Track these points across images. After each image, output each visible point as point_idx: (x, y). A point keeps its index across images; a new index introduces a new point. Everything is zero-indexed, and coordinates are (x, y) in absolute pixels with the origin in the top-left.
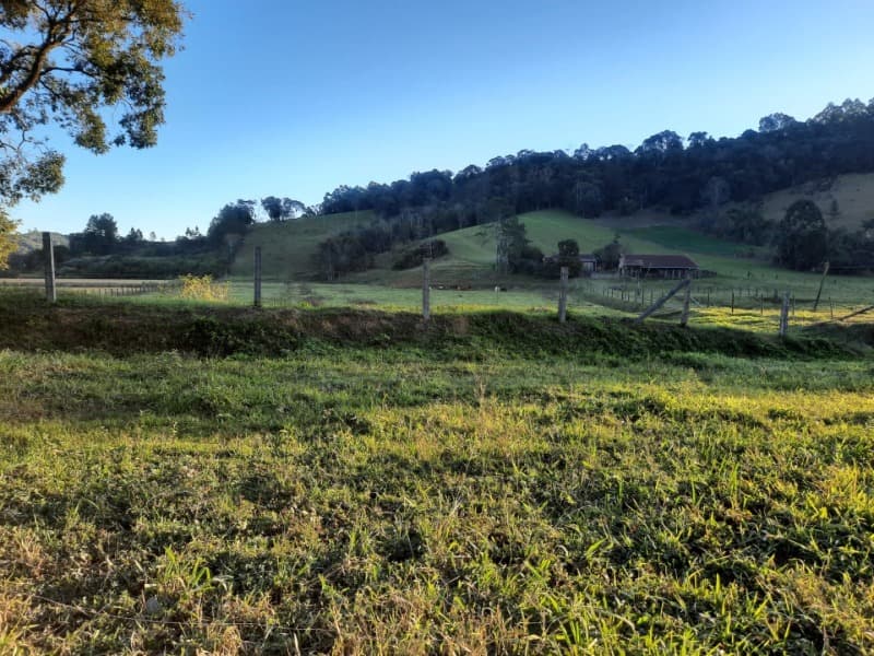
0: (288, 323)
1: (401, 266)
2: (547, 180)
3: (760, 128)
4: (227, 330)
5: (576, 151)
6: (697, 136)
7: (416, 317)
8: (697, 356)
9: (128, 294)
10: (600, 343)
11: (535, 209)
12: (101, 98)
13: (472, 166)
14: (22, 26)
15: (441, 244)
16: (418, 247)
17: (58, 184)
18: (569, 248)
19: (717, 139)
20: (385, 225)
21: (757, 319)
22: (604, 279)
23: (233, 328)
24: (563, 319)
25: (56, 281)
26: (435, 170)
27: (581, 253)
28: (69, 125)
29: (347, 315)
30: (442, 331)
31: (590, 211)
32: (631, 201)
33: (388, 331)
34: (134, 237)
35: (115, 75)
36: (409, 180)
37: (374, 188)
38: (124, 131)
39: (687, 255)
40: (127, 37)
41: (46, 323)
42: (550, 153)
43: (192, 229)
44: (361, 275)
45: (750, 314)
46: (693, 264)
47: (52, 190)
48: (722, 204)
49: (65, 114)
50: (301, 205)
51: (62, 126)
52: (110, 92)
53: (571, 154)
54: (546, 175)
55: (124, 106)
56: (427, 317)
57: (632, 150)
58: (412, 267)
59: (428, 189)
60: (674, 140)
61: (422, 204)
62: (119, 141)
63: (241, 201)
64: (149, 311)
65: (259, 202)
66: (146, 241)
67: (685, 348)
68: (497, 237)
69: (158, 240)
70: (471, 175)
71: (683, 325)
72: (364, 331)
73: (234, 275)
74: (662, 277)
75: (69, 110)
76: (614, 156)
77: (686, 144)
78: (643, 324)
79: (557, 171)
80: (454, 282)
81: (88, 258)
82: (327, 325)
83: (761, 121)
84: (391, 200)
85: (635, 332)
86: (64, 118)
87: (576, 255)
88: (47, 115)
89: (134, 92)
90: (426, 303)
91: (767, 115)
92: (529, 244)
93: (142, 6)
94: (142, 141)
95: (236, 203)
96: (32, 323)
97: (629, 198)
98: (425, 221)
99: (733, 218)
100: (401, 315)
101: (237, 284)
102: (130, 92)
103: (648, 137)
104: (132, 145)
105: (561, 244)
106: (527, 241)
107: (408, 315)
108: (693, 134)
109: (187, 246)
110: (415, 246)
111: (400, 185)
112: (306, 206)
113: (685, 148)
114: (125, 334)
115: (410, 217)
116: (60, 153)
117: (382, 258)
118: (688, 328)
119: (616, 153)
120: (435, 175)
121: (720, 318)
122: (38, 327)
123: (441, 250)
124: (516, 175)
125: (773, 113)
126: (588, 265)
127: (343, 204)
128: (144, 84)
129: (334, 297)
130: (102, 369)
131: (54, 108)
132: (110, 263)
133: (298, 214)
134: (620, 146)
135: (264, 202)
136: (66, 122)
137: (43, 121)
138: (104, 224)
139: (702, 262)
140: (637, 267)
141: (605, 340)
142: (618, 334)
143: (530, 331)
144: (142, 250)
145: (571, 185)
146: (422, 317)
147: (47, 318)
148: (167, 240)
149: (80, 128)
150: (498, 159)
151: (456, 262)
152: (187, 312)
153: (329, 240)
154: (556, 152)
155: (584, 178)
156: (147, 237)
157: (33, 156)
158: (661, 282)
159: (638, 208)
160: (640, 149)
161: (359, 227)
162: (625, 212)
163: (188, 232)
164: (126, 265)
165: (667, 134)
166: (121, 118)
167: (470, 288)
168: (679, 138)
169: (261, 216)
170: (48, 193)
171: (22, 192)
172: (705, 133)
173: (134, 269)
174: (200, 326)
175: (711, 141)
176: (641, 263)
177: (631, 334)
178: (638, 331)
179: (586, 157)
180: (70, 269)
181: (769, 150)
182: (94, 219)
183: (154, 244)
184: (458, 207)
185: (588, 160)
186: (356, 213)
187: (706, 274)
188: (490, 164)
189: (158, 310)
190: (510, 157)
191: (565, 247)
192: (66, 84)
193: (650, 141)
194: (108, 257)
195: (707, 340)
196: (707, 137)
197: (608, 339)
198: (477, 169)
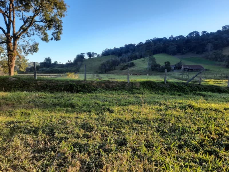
0: (93, 84)
1: (122, 69)
2: (161, 45)
3: (222, 29)
4: (78, 86)
5: (169, 37)
7: (126, 83)
8: (204, 93)
9: (54, 77)
10: (176, 89)
11: (158, 53)
12: (47, 29)
13: (141, 43)
14: (29, 11)
15: (133, 63)
16: (127, 64)
17: (37, 50)
18: (168, 63)
19: (209, 33)
20: (118, 59)
21: (221, 82)
22: (177, 72)
23: (79, 86)
24: (166, 83)
25: (37, 74)
26: (131, 44)
27: (171, 65)
28: (40, 35)
29: (108, 82)
30: (133, 86)
31: (173, 53)
32: (185, 50)
33: (119, 86)
34: (56, 63)
35: (51, 22)
36: (124, 47)
37: (115, 49)
38: (53, 36)
39: (201, 65)
40: (53, 13)
41: (34, 85)
42: (162, 38)
43: (70, 61)
44: (112, 72)
45: (219, 81)
46: (203, 68)
47: (36, 52)
48: (211, 51)
49: (39, 33)
50: (97, 54)
51: (38, 36)
52: (49, 27)
53: (168, 38)
54: (161, 44)
55: (53, 30)
56: (129, 83)
57: (185, 37)
58: (125, 69)
59: (129, 48)
60: (197, 33)
61: (128, 53)
62: (52, 39)
63: (81, 53)
64: (59, 82)
65: (86, 54)
66: (58, 64)
67: (200, 90)
68: (148, 61)
69: (61, 64)
70: (141, 45)
71: (200, 84)
72: (112, 86)
73: (80, 72)
74: (194, 71)
75: (40, 32)
76: (180, 39)
77: (201, 34)
78: (188, 84)
79: (164, 43)
80: (136, 73)
81: (45, 69)
82: (103, 85)
83: (223, 27)
84: (120, 52)
85: (186, 86)
86: (38, 34)
87: (170, 65)
88: (35, 33)
89: (55, 27)
90: (128, 79)
91: (224, 26)
92: (157, 63)
93: (57, 5)
94: (57, 39)
95: (80, 54)
96: (31, 85)
97: (184, 50)
98: (128, 57)
99: (214, 54)
100: (122, 82)
101: (80, 74)
102: (54, 27)
103: (190, 33)
104: (55, 40)
105: (165, 63)
106: (156, 62)
107: (124, 82)
108: (203, 32)
109: (68, 65)
110: (126, 64)
111: (122, 48)
112: (98, 54)
113: (200, 36)
114: (53, 87)
115: (125, 56)
116: (37, 42)
117: (118, 67)
118: (201, 85)
119: (181, 37)
120: (131, 45)
121: (210, 82)
122: (33, 86)
123: (133, 65)
124: (153, 44)
125: (226, 25)
126: (173, 68)
127: (107, 53)
128: (57, 24)
129: (105, 77)
130: (48, 96)
131: (36, 31)
132: (50, 70)
133: (96, 56)
134: (182, 36)
135: (87, 54)
136: (39, 35)
137: (33, 35)
138: (49, 60)
139: (205, 67)
140: (187, 69)
141: (177, 89)
142: (181, 87)
143: (156, 86)
144: (58, 66)
145: (168, 47)
146: (127, 82)
147: (35, 83)
148: (63, 64)
149: (42, 36)
150: (148, 40)
151: (137, 68)
152: (68, 82)
153: (104, 63)
154: (164, 38)
155: (172, 45)
156: (58, 63)
157: (31, 43)
158: (193, 72)
159: (187, 52)
160: (187, 36)
161: (111, 59)
162: (183, 53)
163: (69, 61)
164: (54, 70)
165: (195, 32)
166: (52, 33)
167: (140, 75)
168: (198, 33)
169: (87, 57)
170: (35, 52)
171: (29, 52)
172: (206, 31)
173: (56, 71)
174: (71, 85)
175: (208, 33)
176: (188, 67)
177: (185, 87)
178: (187, 86)
179: (172, 39)
180: (41, 71)
181: (225, 35)
182: (46, 59)
183: (60, 65)
184: (137, 53)
185: (173, 40)
186: (111, 56)
187: (207, 70)
188: (146, 42)
189: (61, 81)
190: (151, 40)
191: (166, 63)
192: (39, 25)
193: (190, 34)
194: (49, 68)
195: (207, 88)
196: (207, 32)
197: (178, 88)
198: (142, 43)
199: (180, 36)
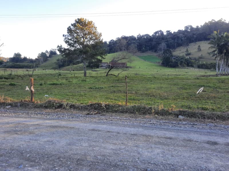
3: (185, 29)
5: (137, 36)
6: (168, 31)
19: (173, 33)
34: (25, 59)
42: (130, 36)
46: (127, 65)
48: (164, 49)
70: (112, 42)
76: (146, 37)
91: (187, 26)
103: (155, 32)
108: (167, 31)
113: (165, 35)
138: (18, 55)
156: (28, 58)
159: (147, 50)
160: (153, 35)
162: (143, 52)
165: (160, 31)
168: (163, 32)
169: (58, 53)
182: (15, 54)
188: (116, 39)
196: (170, 32)
198: (113, 40)
199: (146, 35)
